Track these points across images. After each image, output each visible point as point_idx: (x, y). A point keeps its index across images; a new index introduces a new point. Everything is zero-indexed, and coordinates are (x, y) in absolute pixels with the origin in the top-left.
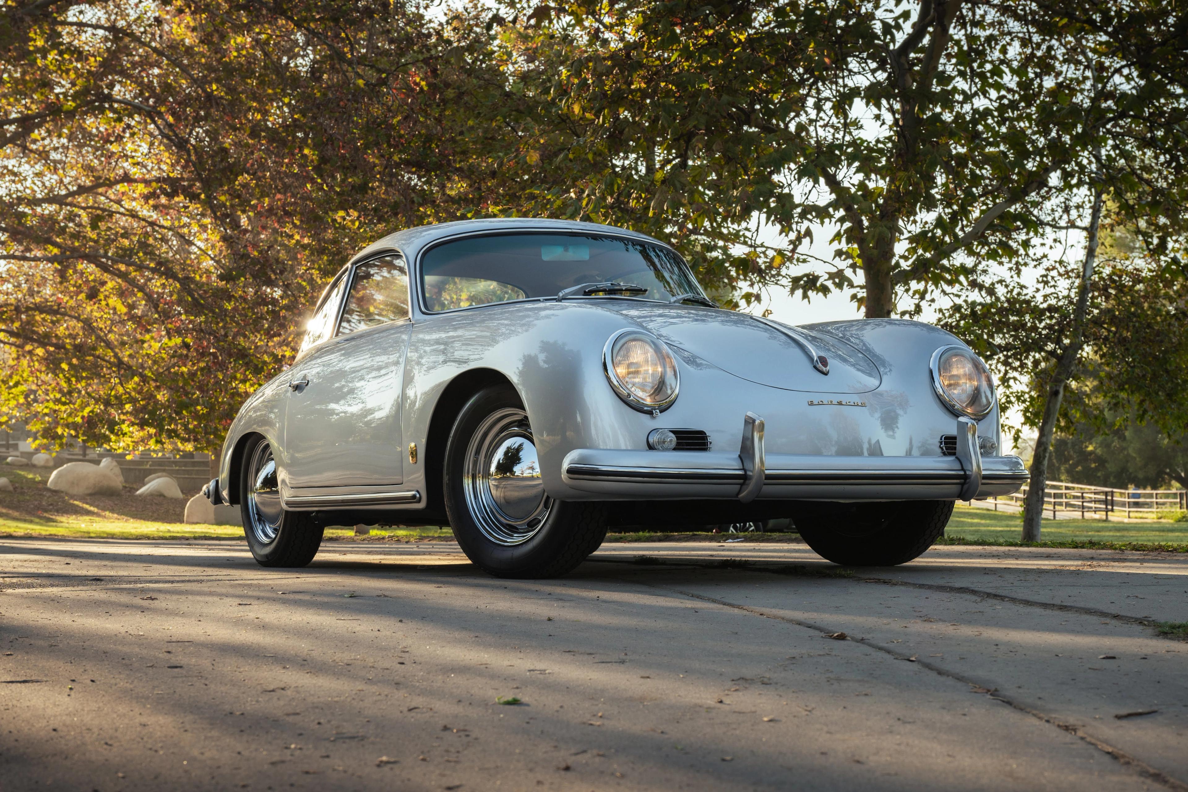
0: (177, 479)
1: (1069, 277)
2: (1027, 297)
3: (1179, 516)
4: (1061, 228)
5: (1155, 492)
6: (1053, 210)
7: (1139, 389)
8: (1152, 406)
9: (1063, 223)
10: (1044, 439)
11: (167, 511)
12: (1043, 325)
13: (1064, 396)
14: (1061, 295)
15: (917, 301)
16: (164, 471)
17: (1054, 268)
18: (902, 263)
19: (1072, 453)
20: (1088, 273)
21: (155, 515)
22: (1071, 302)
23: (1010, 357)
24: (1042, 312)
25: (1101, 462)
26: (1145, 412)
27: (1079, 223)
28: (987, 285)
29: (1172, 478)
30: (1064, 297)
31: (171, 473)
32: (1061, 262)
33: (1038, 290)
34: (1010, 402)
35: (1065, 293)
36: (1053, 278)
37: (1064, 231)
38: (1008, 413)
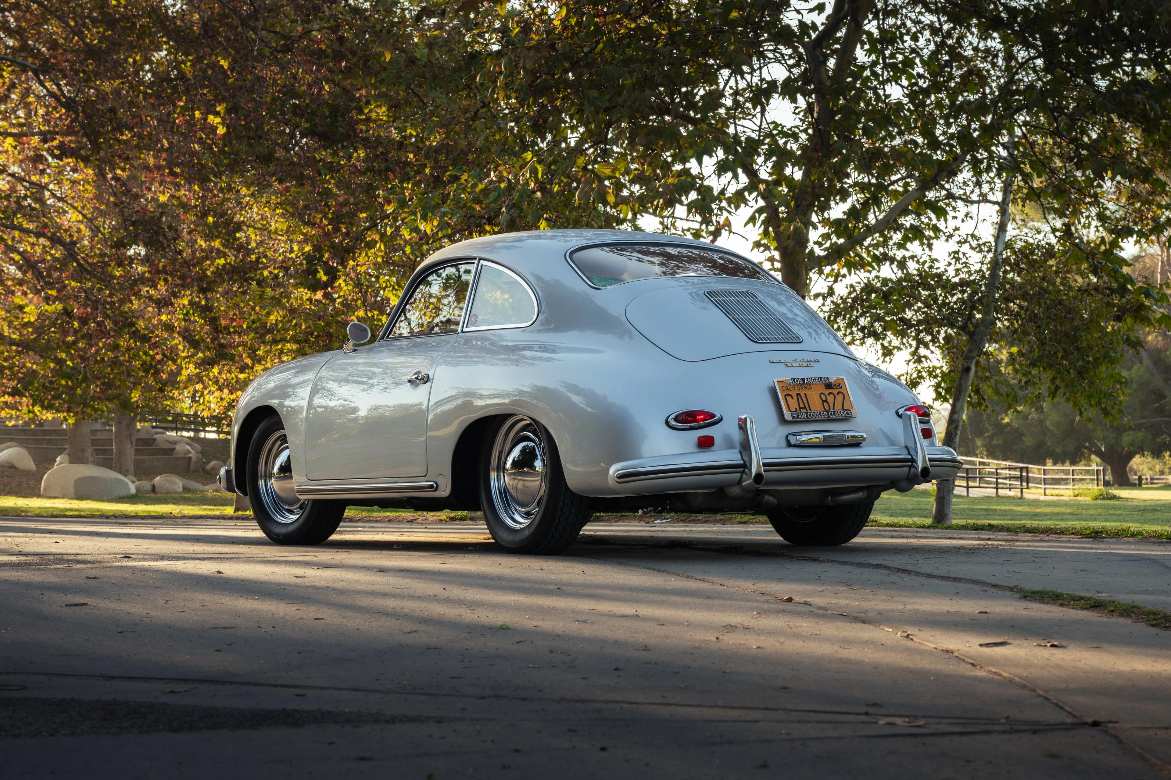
0: (28, 449)
1: (981, 251)
2: (939, 271)
3: (1097, 493)
4: (972, 202)
5: (1071, 468)
6: (965, 183)
7: (1050, 366)
8: (1063, 384)
9: (975, 197)
10: (956, 417)
11: (20, 485)
12: (955, 299)
13: (976, 372)
14: (973, 269)
15: (830, 284)
16: (12, 440)
17: (966, 241)
18: (816, 249)
19: (987, 425)
20: (1000, 248)
21: (7, 488)
22: (983, 277)
23: (921, 331)
24: (955, 286)
25: (1018, 434)
26: (1057, 388)
27: (990, 197)
28: (899, 258)
29: (1091, 452)
30: (976, 271)
31: (21, 443)
32: (973, 236)
33: (950, 264)
34: (921, 377)
35: (977, 267)
36: (964, 254)
37: (976, 205)
38: (920, 388)
